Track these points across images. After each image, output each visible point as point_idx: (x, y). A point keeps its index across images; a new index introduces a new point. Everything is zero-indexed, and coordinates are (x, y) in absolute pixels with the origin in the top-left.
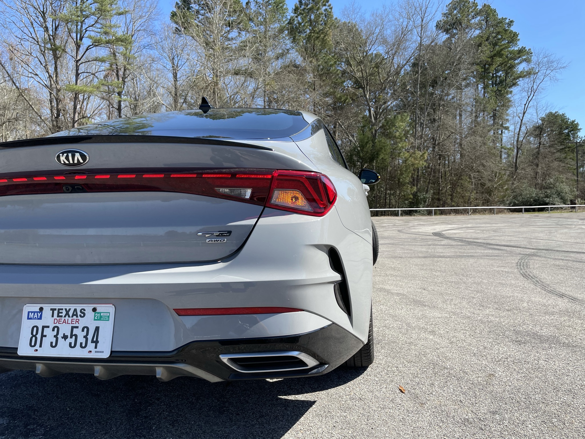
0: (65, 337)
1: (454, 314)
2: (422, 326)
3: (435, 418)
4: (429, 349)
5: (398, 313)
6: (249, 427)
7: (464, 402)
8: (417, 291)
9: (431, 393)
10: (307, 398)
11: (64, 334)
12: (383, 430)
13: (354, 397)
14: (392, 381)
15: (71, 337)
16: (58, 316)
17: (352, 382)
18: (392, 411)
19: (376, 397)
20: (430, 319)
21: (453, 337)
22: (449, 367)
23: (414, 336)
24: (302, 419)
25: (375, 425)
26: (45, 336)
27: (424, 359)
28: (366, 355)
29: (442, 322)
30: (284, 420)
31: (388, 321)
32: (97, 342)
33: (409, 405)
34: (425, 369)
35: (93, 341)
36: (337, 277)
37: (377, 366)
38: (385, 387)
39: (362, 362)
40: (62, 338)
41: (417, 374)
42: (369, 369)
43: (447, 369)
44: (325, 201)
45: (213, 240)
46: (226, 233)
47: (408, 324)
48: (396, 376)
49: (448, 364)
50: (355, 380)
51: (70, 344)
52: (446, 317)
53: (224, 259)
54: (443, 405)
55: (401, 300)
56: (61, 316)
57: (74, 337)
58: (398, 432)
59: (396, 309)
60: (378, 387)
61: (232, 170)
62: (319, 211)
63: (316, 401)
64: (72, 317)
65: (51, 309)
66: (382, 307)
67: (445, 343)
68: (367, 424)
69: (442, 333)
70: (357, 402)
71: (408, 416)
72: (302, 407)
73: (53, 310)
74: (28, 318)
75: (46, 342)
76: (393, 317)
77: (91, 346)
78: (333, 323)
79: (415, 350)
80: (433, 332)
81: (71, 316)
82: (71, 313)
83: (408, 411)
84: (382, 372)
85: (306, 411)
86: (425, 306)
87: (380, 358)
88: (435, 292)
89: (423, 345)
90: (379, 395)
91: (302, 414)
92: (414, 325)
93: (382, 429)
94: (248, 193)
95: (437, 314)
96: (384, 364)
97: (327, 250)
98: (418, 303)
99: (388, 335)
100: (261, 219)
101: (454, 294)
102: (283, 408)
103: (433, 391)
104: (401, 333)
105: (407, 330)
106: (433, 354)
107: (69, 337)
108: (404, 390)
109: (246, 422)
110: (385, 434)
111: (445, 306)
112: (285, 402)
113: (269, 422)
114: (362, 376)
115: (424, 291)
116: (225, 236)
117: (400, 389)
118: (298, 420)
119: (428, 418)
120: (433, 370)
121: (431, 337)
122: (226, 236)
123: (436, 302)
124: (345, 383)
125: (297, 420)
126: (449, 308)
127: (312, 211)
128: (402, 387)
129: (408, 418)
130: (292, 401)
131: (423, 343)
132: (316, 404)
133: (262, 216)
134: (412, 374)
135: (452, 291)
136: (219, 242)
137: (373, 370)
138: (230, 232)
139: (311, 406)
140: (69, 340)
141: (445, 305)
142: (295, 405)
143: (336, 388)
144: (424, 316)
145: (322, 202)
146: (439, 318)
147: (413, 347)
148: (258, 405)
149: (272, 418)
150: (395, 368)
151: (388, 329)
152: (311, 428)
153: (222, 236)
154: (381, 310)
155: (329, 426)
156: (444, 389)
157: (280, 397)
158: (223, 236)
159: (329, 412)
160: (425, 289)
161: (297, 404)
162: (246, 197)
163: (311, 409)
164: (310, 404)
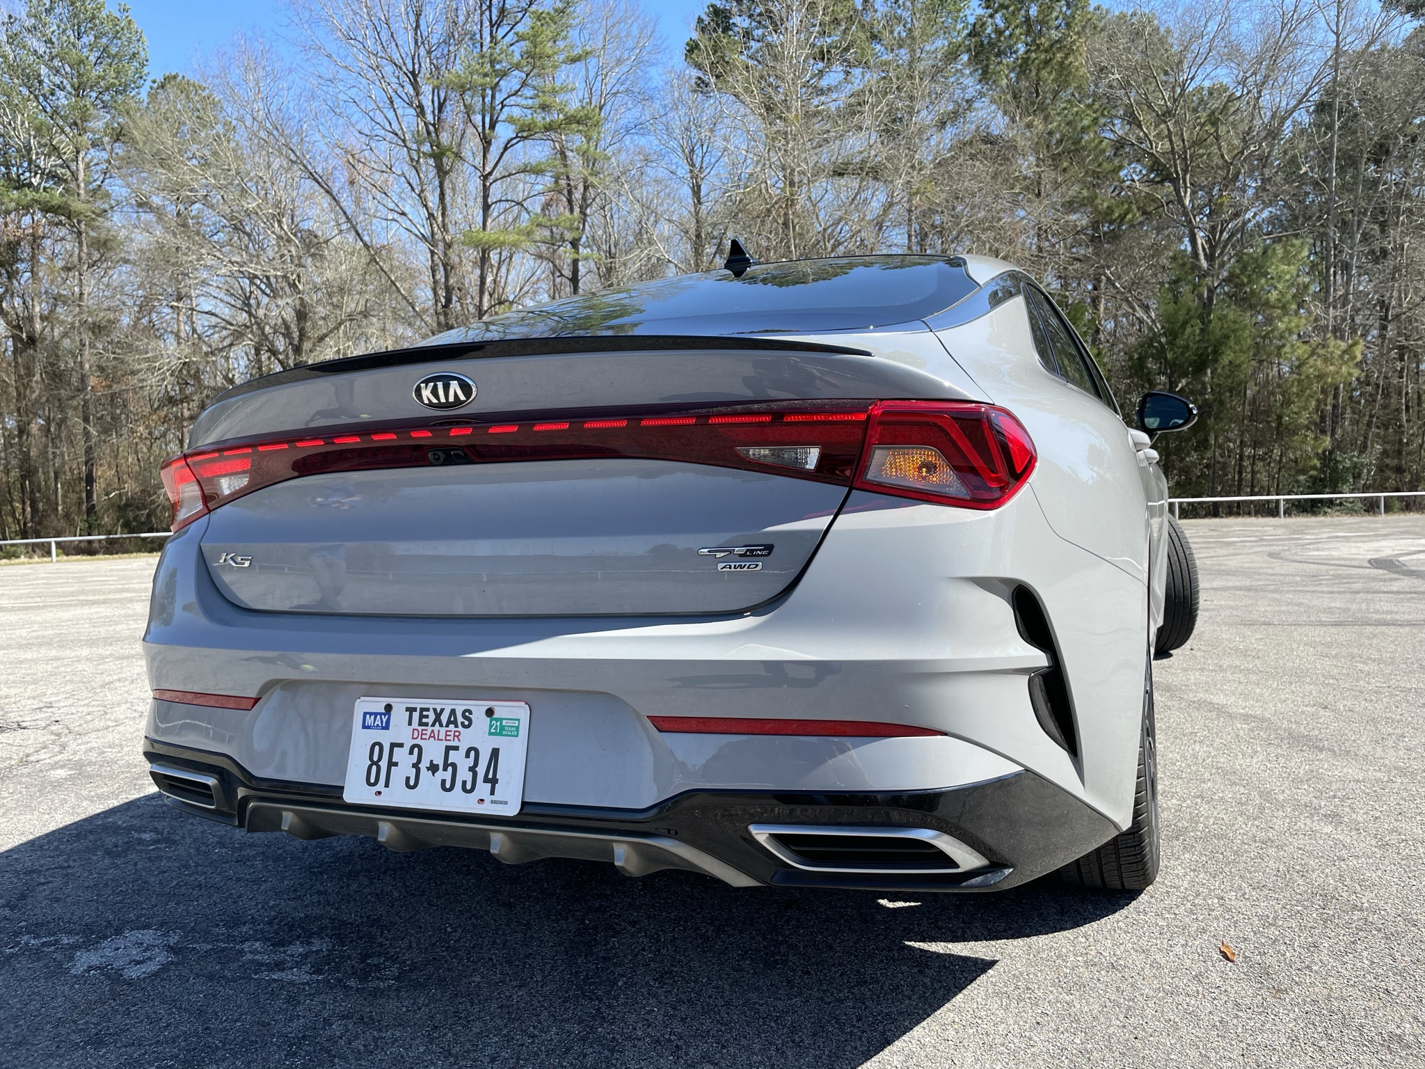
0: (433, 768)
1: (1402, 772)
2: (1305, 800)
3: (1311, 1026)
4: (1317, 858)
5: (1241, 765)
6: (830, 1003)
7: (1395, 993)
8: (1303, 712)
9: (1308, 967)
10: (977, 952)
11: (431, 761)
12: (1165, 1045)
13: (1096, 960)
14: (1204, 931)
15: (445, 769)
16: (421, 724)
17: (1095, 925)
18: (1193, 1002)
19: (1155, 965)
20: (1330, 783)
21: (1391, 832)
22: (1366, 905)
23: (1279, 824)
24: (960, 997)
25: (1144, 1030)
26: (396, 764)
27: (1300, 881)
28: (1133, 859)
29: (1363, 792)
30: (916, 997)
31: (1209, 784)
32: (493, 781)
33: (1245, 991)
34: (1300, 908)
35: (486, 780)
36: (1038, 658)
37: (1168, 892)
38: (1183, 942)
39: (1121, 877)
40: (428, 769)
41: (1275, 918)
42: (1144, 897)
43: (1361, 910)
44: (1003, 473)
45: (733, 565)
46: (760, 550)
47: (1266, 795)
48: (1216, 918)
49: (1366, 899)
50: (1103, 921)
51: (443, 782)
52: (1378, 780)
53: (757, 610)
54: (1336, 999)
55: (1253, 731)
56: (426, 724)
57: (450, 769)
58: (1203, 1052)
59: (1237, 755)
60: (1162, 943)
61: (774, 406)
62: (987, 496)
63: (997, 961)
64: (447, 726)
65: (408, 709)
66: (1197, 747)
67: (1366, 844)
68: (1124, 1026)
69: (1360, 819)
70: (1103, 973)
71: (1237, 1017)
72: (962, 971)
73: (411, 710)
74: (364, 727)
75: (399, 775)
76: (1226, 774)
77: (483, 789)
78: (1027, 770)
79: (1278, 859)
80: (1334, 818)
81: (444, 724)
82: (444, 718)
83: (1237, 1005)
84: (1178, 907)
85: (971, 982)
86: (1321, 750)
87: (1176, 872)
88: (1356, 716)
89: (1300, 849)
90: (1163, 962)
91: (961, 989)
92: (1281, 797)
93: (1163, 1041)
94: (812, 457)
95: (1352, 771)
96: (1186, 889)
97: (1008, 591)
98: (1298, 741)
99: (1207, 818)
100: (840, 517)
101: (1410, 723)
102: (915, 970)
103: (1313, 962)
104: (1242, 814)
105: (1262, 809)
106: (1327, 870)
107: (441, 767)
108: (1234, 954)
109: (824, 991)
110: (1168, 1055)
111: (1379, 752)
112: (921, 956)
113: (879, 997)
114: (1124, 912)
115: (1322, 712)
116: (758, 555)
117: (1221, 952)
118: (949, 1000)
119: (1291, 1025)
120: (1321, 911)
121: (1328, 829)
122: (762, 555)
123: (1354, 741)
124: (1077, 924)
125: (946, 998)
126: (1391, 757)
127: (968, 498)
128: (1227, 947)
129: (1235, 1021)
130: (938, 955)
131: (1301, 842)
132: (996, 966)
133: (844, 510)
134: (1260, 917)
135: (1406, 715)
136: (745, 569)
137: (1153, 900)
138: (769, 548)
139: (984, 971)
140: (441, 774)
141: (1379, 749)
142: (945, 966)
143: (1051, 935)
144: (1313, 776)
145: (993, 475)
146: (1358, 781)
147: (1272, 851)
148: (856, 956)
149: (886, 988)
150: (1216, 901)
151: (1208, 802)
152: (980, 1022)
153: (753, 556)
154: (1195, 756)
155: (1026, 1022)
156: (1346, 959)
157: (911, 944)
158: (755, 556)
159: (1028, 989)
160: (1326, 707)
161: (950, 962)
162: (807, 467)
163: (983, 978)
164: (983, 966)
